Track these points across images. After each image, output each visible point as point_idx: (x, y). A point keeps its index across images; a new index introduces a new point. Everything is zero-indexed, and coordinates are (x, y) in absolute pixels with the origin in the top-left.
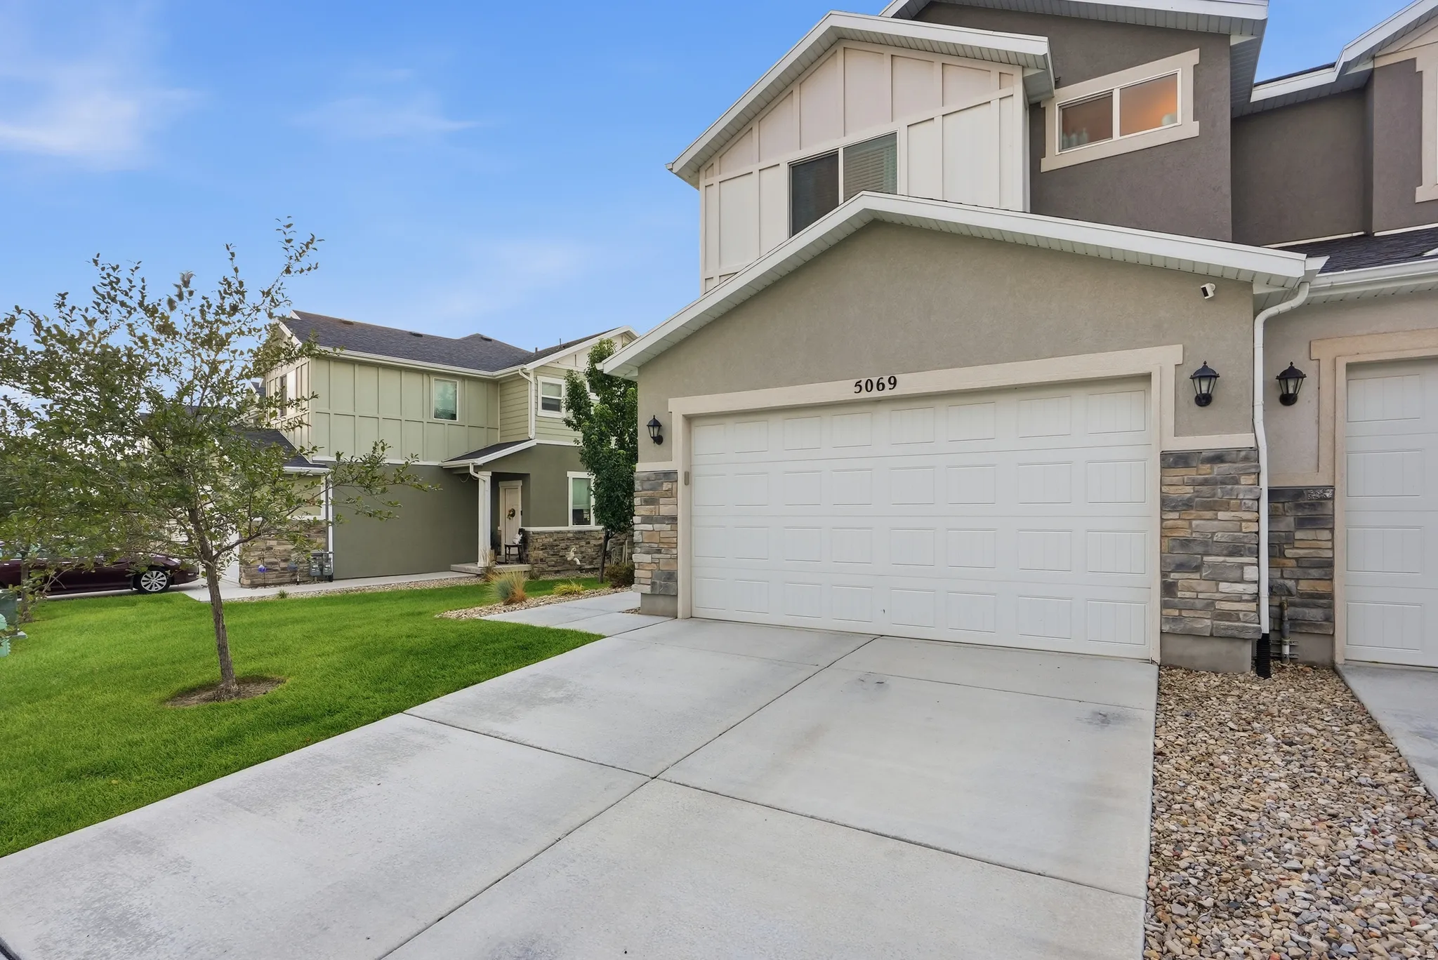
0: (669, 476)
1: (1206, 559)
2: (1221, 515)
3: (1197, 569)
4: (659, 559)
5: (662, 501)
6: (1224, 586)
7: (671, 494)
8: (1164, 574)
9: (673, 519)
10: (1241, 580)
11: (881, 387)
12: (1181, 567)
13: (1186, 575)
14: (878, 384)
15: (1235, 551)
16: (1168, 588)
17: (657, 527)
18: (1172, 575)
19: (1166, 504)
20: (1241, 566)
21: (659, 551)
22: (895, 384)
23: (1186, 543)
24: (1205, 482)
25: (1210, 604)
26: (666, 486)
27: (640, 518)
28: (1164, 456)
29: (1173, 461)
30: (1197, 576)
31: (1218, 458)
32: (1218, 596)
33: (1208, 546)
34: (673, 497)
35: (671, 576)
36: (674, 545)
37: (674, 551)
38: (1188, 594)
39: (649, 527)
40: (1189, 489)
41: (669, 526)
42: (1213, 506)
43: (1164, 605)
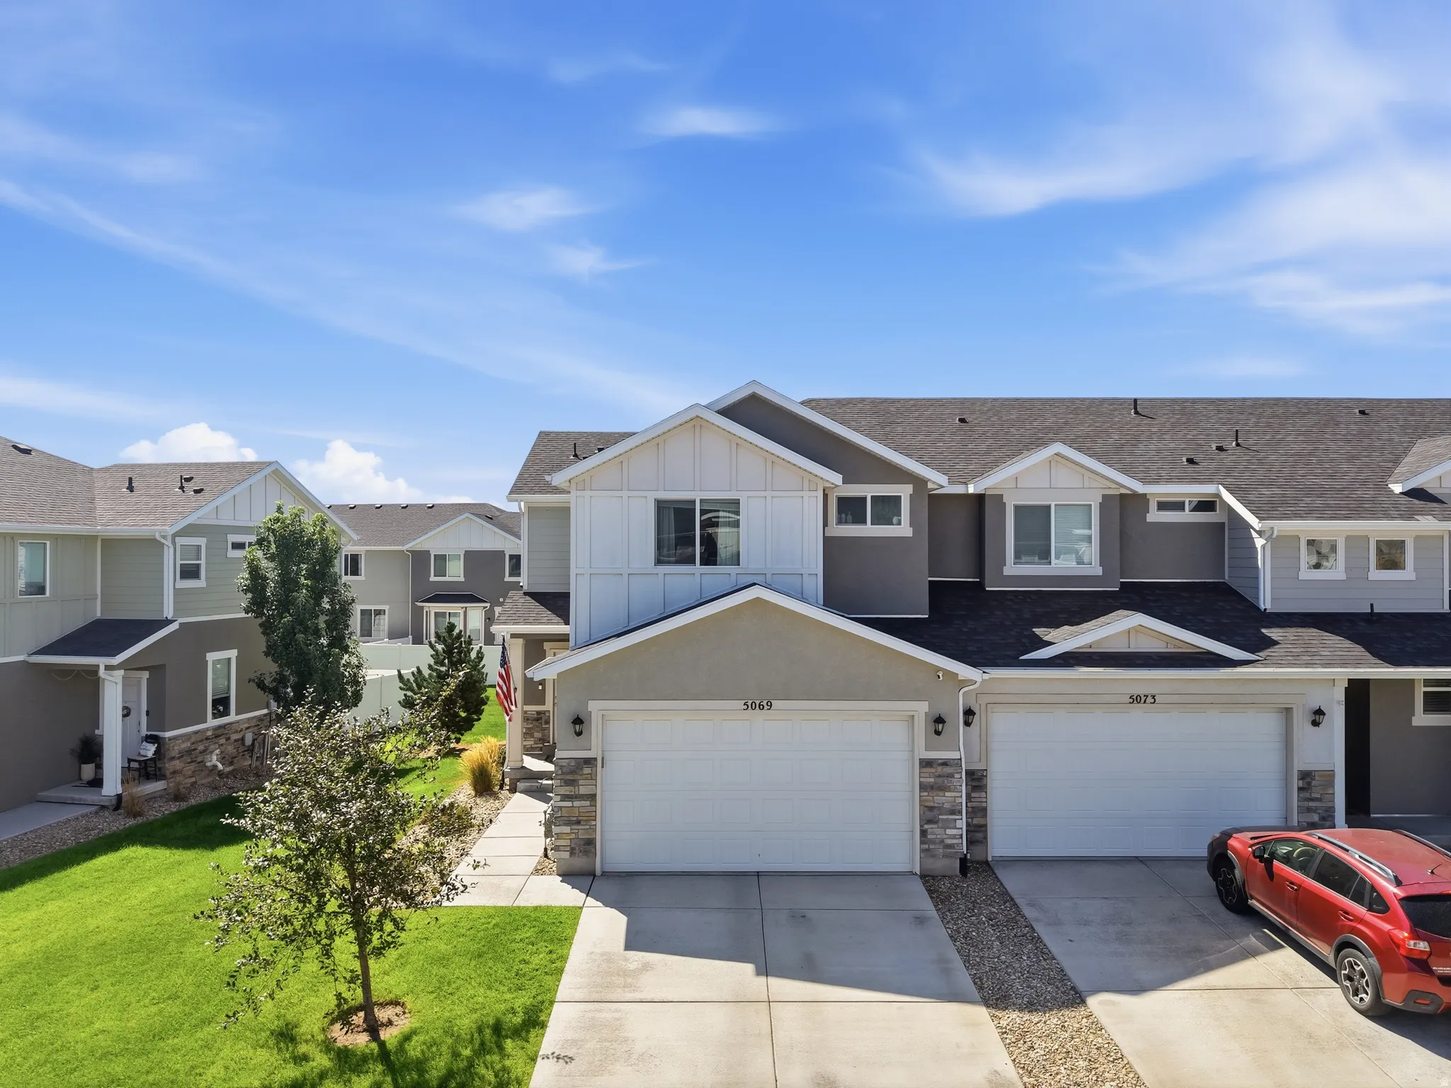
0: (590, 762)
1: (940, 817)
2: (947, 794)
3: (936, 822)
4: (578, 829)
5: (581, 782)
6: (949, 832)
7: (593, 777)
8: (921, 826)
9: (592, 797)
10: (956, 828)
11: (761, 707)
12: (929, 822)
13: (931, 826)
14: (760, 705)
15: (953, 812)
16: (923, 833)
17: (577, 804)
18: (926, 826)
19: (923, 787)
20: (955, 820)
21: (578, 822)
22: (771, 706)
23: (931, 809)
24: (940, 776)
25: (942, 841)
26: (587, 771)
27: (559, 797)
28: (921, 761)
29: (926, 764)
30: (935, 826)
31: (945, 763)
32: (945, 836)
33: (940, 809)
34: (592, 779)
35: (591, 842)
36: (594, 818)
37: (594, 823)
38: (933, 837)
39: (569, 804)
40: (932, 780)
41: (589, 802)
42: (943, 789)
43: (922, 842)
